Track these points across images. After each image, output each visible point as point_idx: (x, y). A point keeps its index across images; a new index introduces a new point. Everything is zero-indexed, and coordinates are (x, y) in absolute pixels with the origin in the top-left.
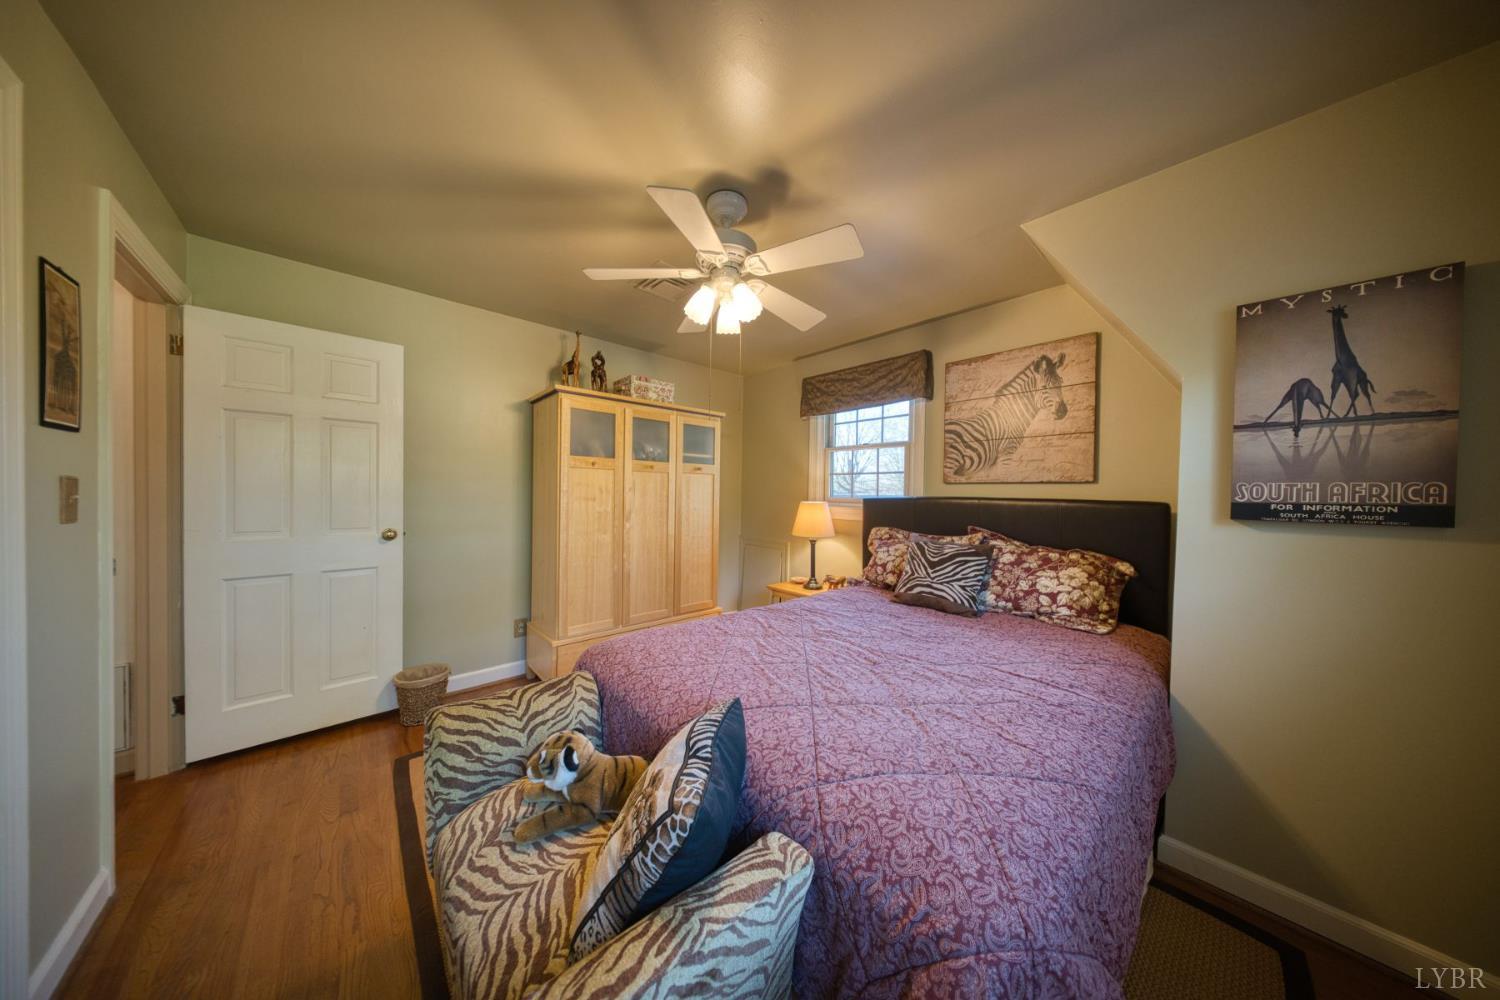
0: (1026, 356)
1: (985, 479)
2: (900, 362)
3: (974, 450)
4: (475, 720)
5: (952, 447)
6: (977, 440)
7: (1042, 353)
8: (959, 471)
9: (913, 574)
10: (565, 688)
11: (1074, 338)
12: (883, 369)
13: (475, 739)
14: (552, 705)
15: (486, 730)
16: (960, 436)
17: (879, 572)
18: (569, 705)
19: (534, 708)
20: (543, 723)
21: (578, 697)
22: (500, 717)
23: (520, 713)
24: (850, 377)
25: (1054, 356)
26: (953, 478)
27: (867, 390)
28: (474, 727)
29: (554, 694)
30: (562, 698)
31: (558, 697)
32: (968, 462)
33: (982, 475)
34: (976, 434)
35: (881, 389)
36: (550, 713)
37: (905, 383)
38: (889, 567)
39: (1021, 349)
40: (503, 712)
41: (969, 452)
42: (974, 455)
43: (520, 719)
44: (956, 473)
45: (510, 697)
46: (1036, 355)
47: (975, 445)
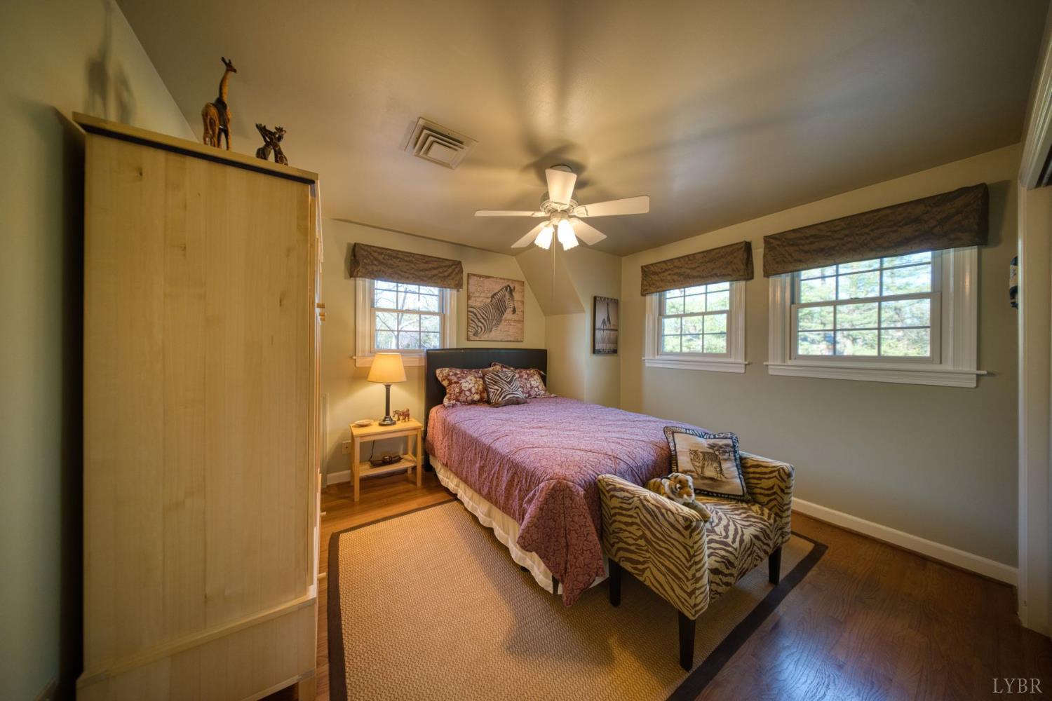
0: (503, 283)
1: (487, 339)
2: (447, 263)
3: (483, 323)
5: (472, 320)
6: (483, 318)
7: (508, 283)
8: (476, 334)
9: (502, 389)
11: (518, 281)
12: (435, 263)
16: (476, 315)
17: (468, 395)
24: (408, 259)
25: (512, 286)
26: (473, 338)
27: (422, 273)
32: (480, 329)
33: (485, 337)
34: (484, 316)
35: (434, 276)
37: (449, 278)
38: (474, 390)
39: (501, 279)
41: (480, 324)
42: (482, 325)
44: (474, 335)
46: (506, 284)
47: (483, 321)
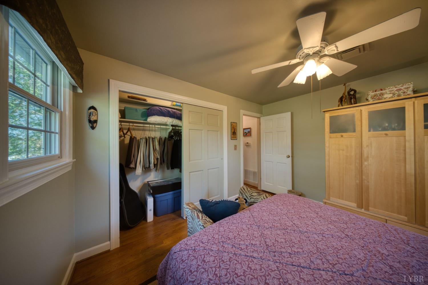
4: (244, 190)
10: (260, 194)
13: (243, 193)
14: (256, 196)
15: (245, 192)
18: (258, 198)
19: (253, 194)
20: (253, 198)
21: (261, 198)
22: (247, 192)
23: (250, 193)
28: (244, 191)
29: (258, 194)
30: (258, 196)
31: (258, 195)
36: (255, 197)
40: (248, 191)
43: (250, 195)
45: (251, 190)
